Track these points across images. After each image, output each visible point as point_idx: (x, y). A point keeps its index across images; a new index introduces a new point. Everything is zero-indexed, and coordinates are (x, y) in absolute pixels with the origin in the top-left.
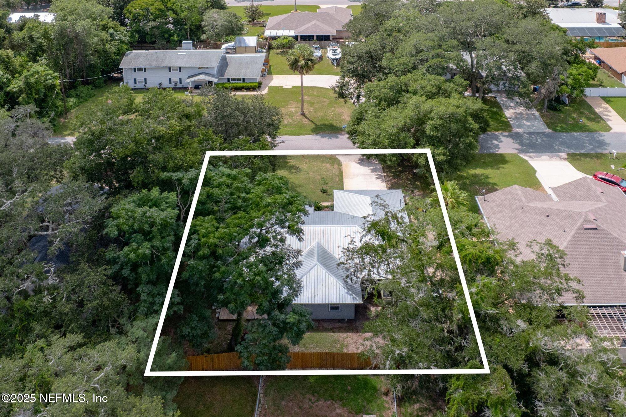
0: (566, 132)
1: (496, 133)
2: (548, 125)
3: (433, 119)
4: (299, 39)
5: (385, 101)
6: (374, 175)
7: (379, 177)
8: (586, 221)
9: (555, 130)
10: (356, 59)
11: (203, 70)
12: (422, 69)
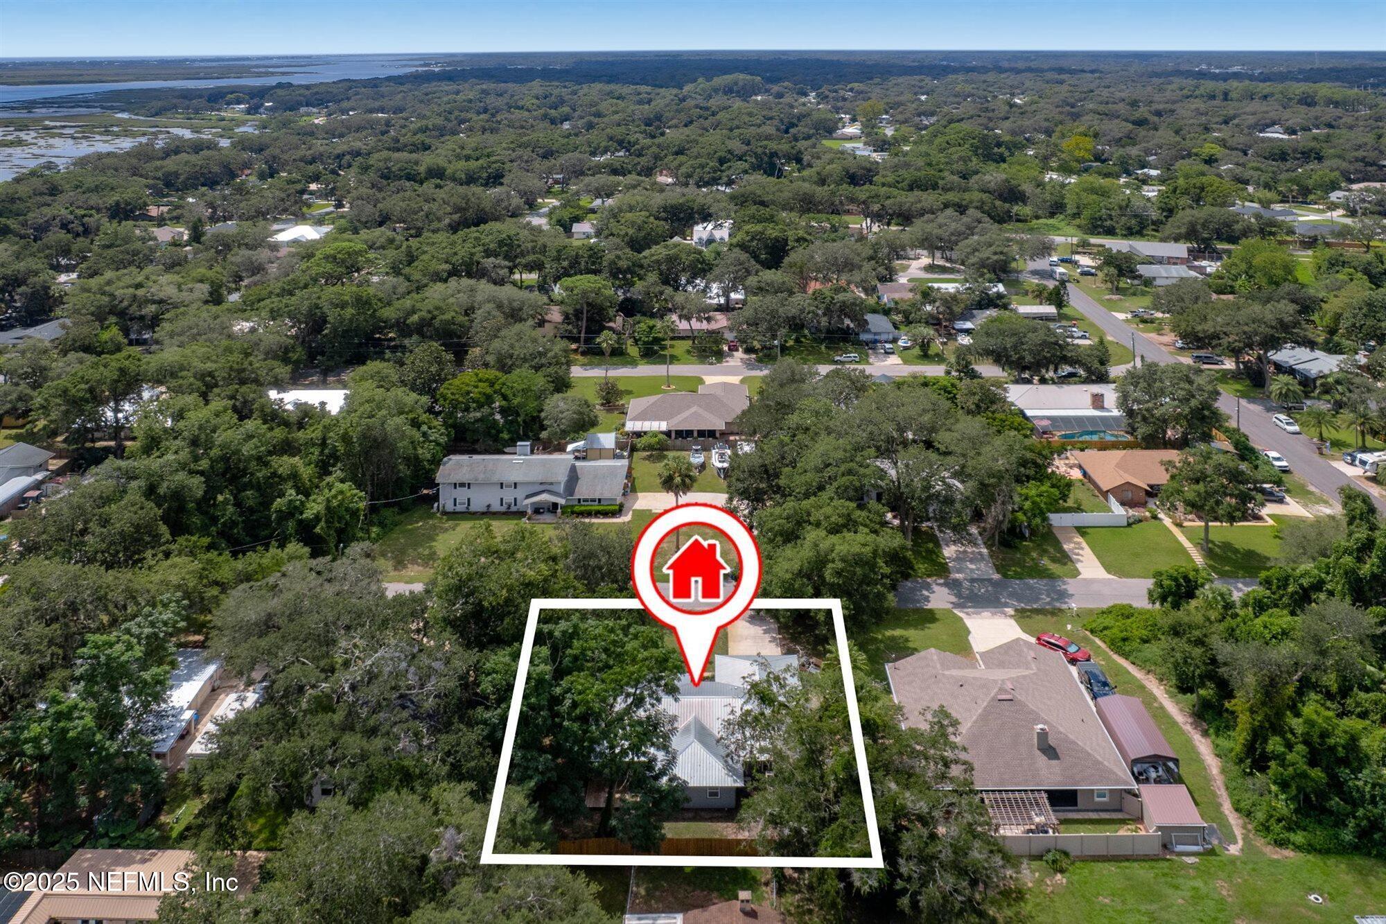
0: (1020, 578)
1: (929, 580)
2: (998, 569)
3: (833, 561)
4: (673, 435)
5: (781, 535)
6: (767, 637)
7: (773, 640)
8: (1002, 690)
9: (1005, 576)
10: (746, 475)
11: (546, 487)
12: (830, 491)
